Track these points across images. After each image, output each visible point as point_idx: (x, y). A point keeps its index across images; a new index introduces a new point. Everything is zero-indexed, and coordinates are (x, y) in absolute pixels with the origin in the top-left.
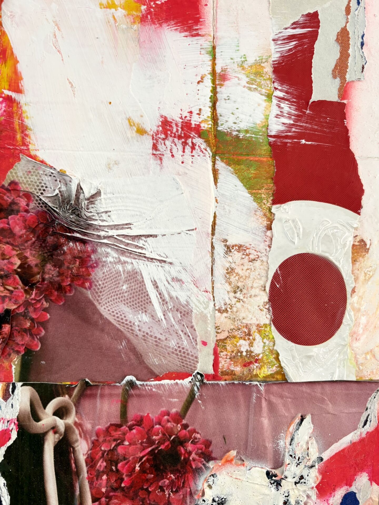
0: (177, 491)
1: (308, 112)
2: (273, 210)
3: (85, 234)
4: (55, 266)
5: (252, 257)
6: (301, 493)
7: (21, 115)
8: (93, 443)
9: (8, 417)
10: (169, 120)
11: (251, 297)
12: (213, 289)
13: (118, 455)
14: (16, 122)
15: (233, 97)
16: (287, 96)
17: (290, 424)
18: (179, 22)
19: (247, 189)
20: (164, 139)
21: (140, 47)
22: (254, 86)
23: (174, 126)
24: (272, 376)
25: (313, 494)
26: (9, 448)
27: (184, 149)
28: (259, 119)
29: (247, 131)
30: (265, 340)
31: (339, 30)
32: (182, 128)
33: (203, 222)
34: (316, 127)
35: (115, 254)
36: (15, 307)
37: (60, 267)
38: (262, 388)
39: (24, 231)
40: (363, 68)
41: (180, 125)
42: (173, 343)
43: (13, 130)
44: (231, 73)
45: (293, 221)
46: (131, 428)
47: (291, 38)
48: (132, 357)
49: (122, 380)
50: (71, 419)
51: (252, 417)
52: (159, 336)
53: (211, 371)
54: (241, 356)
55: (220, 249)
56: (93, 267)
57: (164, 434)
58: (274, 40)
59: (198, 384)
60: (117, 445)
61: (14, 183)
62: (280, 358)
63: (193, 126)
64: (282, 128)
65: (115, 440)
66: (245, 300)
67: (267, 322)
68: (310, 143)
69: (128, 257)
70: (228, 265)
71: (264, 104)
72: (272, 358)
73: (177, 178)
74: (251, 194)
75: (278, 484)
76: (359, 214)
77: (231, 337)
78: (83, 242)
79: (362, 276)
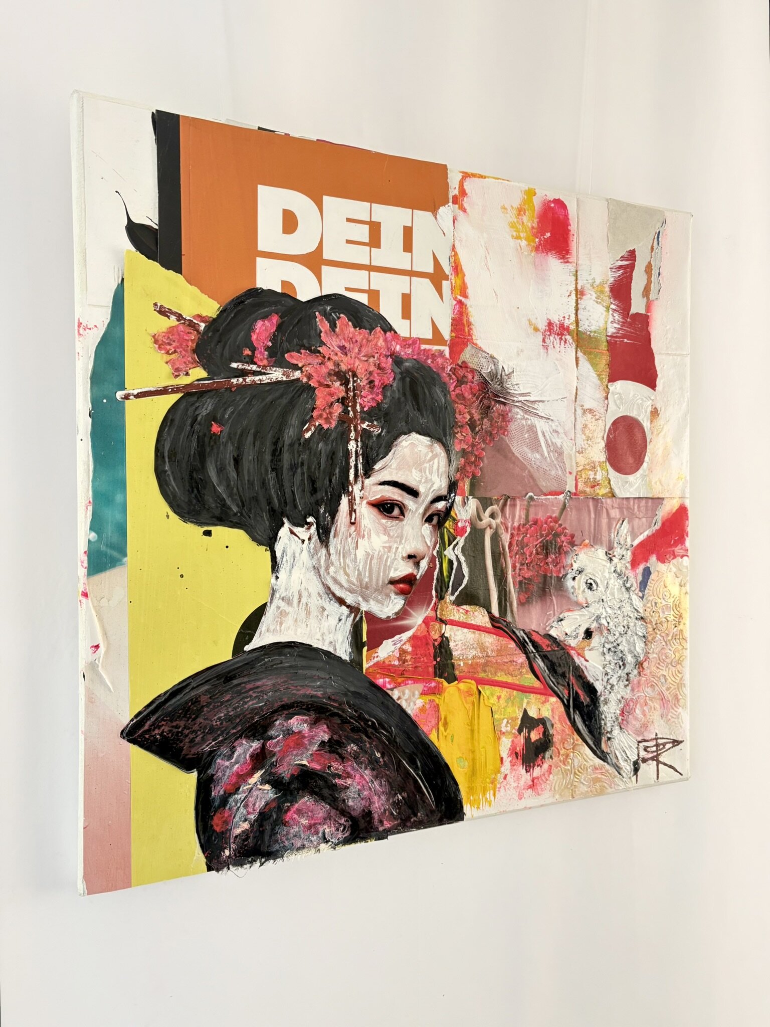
0: (556, 566)
1: (629, 320)
2: (609, 387)
3: (506, 399)
4: (488, 420)
5: (597, 417)
6: (623, 565)
7: (467, 314)
8: (512, 534)
9: (465, 518)
10: (552, 322)
11: (596, 443)
12: (575, 438)
13: (524, 543)
14: (465, 319)
15: (588, 308)
16: (618, 309)
18: (557, 252)
19: (595, 371)
20: (549, 335)
21: (535, 269)
22: (600, 301)
23: (555, 326)
24: (608, 494)
25: (629, 566)
26: (466, 538)
27: (560, 342)
28: (601, 324)
29: (595, 332)
30: (603, 472)
31: (646, 263)
32: (559, 328)
33: (570, 393)
34: (632, 331)
35: (521, 413)
36: (467, 447)
37: (491, 421)
38: (603, 500)
39: (471, 396)
40: (659, 291)
41: (558, 326)
42: (553, 473)
43: (463, 324)
44: (587, 291)
45: (620, 394)
46: (531, 526)
47: (620, 267)
48: (531, 481)
49: (526, 496)
50: (499, 520)
51: (597, 518)
52: (546, 468)
54: (590, 481)
55: (579, 412)
56: (509, 422)
57: (549, 530)
58: (610, 268)
59: (568, 498)
60: (523, 537)
61: (464, 362)
62: (611, 483)
63: (565, 327)
64: (614, 331)
65: (523, 534)
66: (593, 445)
67: (605, 460)
68: (629, 341)
69: (529, 415)
70: (583, 422)
71: (605, 313)
72: (607, 483)
73: (556, 362)
74: (597, 374)
76: (655, 390)
77: (584, 469)
78: (504, 404)
79: (655, 433)
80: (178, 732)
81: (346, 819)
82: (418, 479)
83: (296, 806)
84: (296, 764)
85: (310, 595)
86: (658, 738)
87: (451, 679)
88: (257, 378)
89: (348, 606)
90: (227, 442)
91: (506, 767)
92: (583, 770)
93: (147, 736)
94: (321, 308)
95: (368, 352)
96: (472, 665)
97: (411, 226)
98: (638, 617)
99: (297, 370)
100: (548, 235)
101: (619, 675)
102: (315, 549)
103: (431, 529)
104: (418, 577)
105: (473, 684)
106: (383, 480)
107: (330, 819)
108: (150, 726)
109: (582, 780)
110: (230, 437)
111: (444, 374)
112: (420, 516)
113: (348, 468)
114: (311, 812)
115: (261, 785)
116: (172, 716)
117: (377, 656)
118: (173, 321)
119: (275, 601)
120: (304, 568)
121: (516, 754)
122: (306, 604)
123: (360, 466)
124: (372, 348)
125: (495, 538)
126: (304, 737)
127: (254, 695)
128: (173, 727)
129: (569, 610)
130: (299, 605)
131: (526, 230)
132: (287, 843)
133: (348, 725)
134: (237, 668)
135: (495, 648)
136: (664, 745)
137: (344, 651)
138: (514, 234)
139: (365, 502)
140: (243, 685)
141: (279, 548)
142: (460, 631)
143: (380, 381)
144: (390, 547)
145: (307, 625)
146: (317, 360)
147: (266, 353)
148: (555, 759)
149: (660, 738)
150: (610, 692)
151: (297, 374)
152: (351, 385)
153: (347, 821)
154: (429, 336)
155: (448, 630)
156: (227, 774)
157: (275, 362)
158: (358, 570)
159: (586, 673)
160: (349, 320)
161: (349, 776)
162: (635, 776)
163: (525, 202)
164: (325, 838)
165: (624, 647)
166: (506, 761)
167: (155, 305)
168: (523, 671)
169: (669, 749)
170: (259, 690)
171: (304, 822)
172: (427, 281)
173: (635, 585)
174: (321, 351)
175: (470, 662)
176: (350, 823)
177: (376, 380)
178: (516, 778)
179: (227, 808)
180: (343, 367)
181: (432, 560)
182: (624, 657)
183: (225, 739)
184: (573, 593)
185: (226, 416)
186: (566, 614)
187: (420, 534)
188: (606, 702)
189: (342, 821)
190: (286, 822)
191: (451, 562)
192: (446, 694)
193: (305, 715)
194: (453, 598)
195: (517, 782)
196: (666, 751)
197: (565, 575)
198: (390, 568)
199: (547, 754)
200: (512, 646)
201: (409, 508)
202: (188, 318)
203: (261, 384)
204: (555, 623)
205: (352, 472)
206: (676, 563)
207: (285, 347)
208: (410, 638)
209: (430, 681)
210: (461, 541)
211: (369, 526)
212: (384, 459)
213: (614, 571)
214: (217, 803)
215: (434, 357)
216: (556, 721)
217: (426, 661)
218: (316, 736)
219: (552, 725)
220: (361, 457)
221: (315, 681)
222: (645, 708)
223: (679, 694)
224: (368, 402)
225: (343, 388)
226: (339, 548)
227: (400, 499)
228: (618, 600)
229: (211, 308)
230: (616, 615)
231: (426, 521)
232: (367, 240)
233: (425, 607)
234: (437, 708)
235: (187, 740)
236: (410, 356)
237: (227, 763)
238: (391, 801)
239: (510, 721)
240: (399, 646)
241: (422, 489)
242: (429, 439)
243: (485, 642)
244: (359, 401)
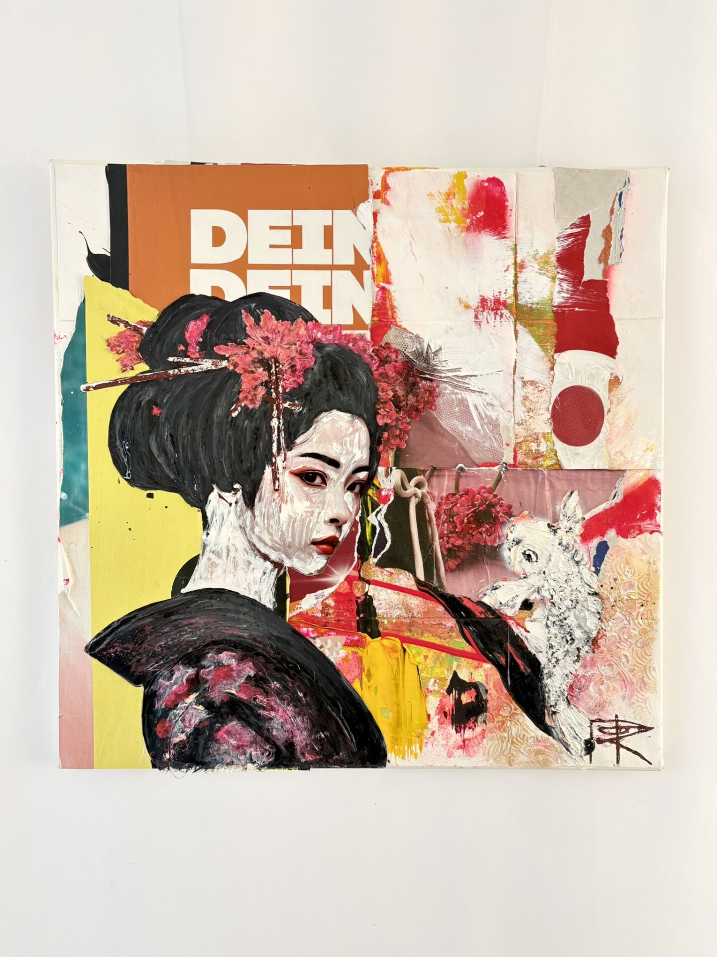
0: (490, 535)
1: (581, 288)
2: (555, 357)
3: (432, 375)
4: (414, 396)
5: (540, 388)
6: (570, 538)
7: (391, 299)
8: (439, 503)
9: (388, 487)
10: (486, 298)
11: (539, 415)
12: (514, 409)
13: (454, 512)
14: (388, 303)
15: (529, 281)
16: (566, 278)
17: (564, 496)
18: (491, 230)
19: (538, 343)
20: (482, 311)
21: (466, 248)
22: (543, 272)
23: (489, 302)
24: (552, 465)
25: (578, 539)
26: (389, 505)
27: (495, 317)
28: (546, 295)
29: (538, 304)
30: (548, 443)
31: (604, 227)
32: (494, 303)
33: (508, 366)
34: (586, 299)
35: (450, 388)
37: (417, 397)
38: (545, 472)
39: (395, 374)
40: (621, 254)
41: (493, 301)
42: (487, 444)
43: (386, 309)
44: (527, 263)
45: (569, 364)
46: (461, 496)
47: (569, 236)
48: (462, 452)
49: (456, 467)
50: (425, 490)
51: (538, 490)
52: (478, 440)
53: (512, 462)
54: (532, 453)
55: (519, 384)
56: (437, 396)
57: (482, 501)
58: (557, 238)
59: (504, 469)
60: (453, 506)
61: (387, 344)
62: (558, 454)
63: (501, 301)
64: (562, 300)
65: (452, 503)
66: (535, 417)
67: (550, 431)
68: (581, 310)
69: (459, 389)
70: (524, 394)
71: (550, 284)
72: (552, 454)
73: (491, 337)
74: (540, 346)
75: (555, 531)
76: (615, 358)
77: (525, 441)
78: (431, 380)
79: (615, 401)
80: (128, 653)
81: (270, 746)
82: (338, 451)
83: (226, 727)
84: (226, 693)
85: (237, 551)
86: (619, 721)
87: (375, 634)
88: (190, 369)
89: (272, 562)
90: (165, 422)
91: (434, 724)
92: (523, 740)
93: (104, 653)
94: (246, 306)
95: (290, 340)
96: (396, 623)
97: (331, 224)
98: (590, 592)
99: (225, 360)
100: (481, 214)
101: (565, 649)
102: (241, 511)
103: (354, 497)
104: (340, 539)
105: (397, 642)
106: (304, 453)
107: (256, 744)
108: (107, 645)
109: (522, 750)
110: (167, 418)
111: (366, 356)
112: (342, 485)
113: (271, 442)
114: (239, 735)
115: (195, 705)
116: (123, 640)
117: (300, 608)
118: (122, 328)
119: (207, 554)
120: (232, 527)
121: (445, 714)
122: (234, 558)
123: (282, 440)
124: (293, 337)
125: (421, 507)
126: (233, 670)
127: (189, 630)
128: (124, 648)
129: (505, 580)
130: (227, 558)
131: (456, 213)
132: (218, 757)
133: (272, 665)
134: (176, 607)
135: (422, 610)
136: (627, 729)
137: (268, 600)
138: (442, 218)
139: (287, 472)
140: (180, 621)
141: (209, 510)
142: (384, 592)
143: (301, 365)
144: (313, 512)
145: (235, 576)
146: (242, 351)
147: (198, 347)
148: (490, 725)
149: (622, 721)
150: (555, 666)
151: (225, 363)
152: (273, 370)
153: (270, 748)
154: (350, 321)
155: (372, 590)
156: (167, 692)
157: (205, 354)
158: (282, 531)
159: (526, 643)
160: (272, 314)
161: (273, 709)
162: (588, 756)
163: (454, 186)
164: (251, 759)
165: (571, 621)
166: (433, 718)
167: (109, 316)
168: (453, 634)
169: (634, 734)
170: (193, 626)
171: (233, 742)
172: (348, 273)
173: (586, 558)
174: (246, 342)
175: (394, 621)
176: (275, 750)
177: (297, 365)
178: (445, 736)
179: (168, 719)
180: (267, 355)
181: (355, 524)
182: (571, 631)
183: (165, 663)
184: (509, 563)
185: (165, 401)
186: (501, 583)
187: (342, 501)
188: (550, 675)
189: (267, 747)
190: (217, 739)
191: (374, 528)
192: (369, 648)
193: (233, 651)
194: (376, 560)
195: (446, 740)
196: (631, 735)
197: (500, 546)
198: (312, 530)
199: (480, 718)
200: (440, 610)
201: (331, 477)
202: (133, 324)
203: (193, 373)
204: (489, 591)
205: (275, 446)
206: (643, 539)
207: (214, 341)
208: (332, 593)
209: (353, 635)
210: (384, 508)
211: (292, 493)
212: (305, 434)
213: (560, 544)
214: (159, 715)
215: (355, 340)
216: (490, 686)
217: (349, 615)
218: (243, 670)
219: (487, 691)
220: (283, 433)
221: (242, 624)
222: (602, 687)
223: (645, 676)
224: (290, 384)
225: (266, 373)
226: (264, 511)
227: (321, 469)
228: (564, 574)
229: (151, 315)
230: (561, 589)
231: (348, 489)
232: (289, 243)
233: (347, 567)
234: (360, 660)
235: (135, 660)
236: (332, 341)
237: (168, 683)
238: (313, 737)
239: (438, 681)
240: (321, 600)
241: (343, 461)
242: (349, 415)
243: (411, 604)
244: (281, 383)
